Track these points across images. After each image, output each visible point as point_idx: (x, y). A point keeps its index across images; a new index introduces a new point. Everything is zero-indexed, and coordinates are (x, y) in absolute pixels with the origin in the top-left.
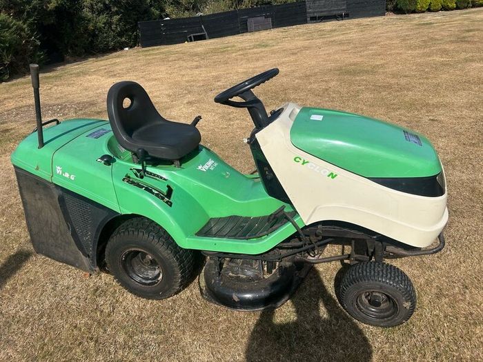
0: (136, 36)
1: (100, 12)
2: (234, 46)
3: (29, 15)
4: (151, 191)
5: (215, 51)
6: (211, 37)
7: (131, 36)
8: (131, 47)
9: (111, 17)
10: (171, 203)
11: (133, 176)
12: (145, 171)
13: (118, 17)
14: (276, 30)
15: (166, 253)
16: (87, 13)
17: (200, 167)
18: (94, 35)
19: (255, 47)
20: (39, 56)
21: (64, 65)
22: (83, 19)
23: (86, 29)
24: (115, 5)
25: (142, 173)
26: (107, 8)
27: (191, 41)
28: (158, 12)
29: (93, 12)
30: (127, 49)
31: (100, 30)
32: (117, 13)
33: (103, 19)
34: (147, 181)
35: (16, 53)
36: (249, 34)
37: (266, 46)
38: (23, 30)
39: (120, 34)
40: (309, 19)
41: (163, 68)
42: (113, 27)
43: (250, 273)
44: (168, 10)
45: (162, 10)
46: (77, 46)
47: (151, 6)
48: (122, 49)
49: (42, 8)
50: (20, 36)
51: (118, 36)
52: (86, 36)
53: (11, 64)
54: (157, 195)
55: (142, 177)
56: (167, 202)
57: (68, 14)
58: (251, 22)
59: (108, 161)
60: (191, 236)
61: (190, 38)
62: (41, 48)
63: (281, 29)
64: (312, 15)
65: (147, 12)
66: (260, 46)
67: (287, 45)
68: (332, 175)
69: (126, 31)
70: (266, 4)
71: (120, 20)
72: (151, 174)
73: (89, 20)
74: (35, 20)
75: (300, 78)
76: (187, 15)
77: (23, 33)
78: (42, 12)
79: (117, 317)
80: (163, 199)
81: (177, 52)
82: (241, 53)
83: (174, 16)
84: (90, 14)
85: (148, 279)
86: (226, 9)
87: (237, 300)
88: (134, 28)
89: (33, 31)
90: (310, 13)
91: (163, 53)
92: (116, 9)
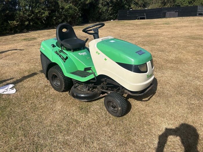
0: (117, 16)
1: (105, 6)
2: (154, 23)
3: (79, 5)
4: (61, 57)
5: (144, 24)
6: (147, 19)
7: (115, 15)
8: (114, 20)
9: (109, 8)
10: (65, 62)
11: (58, 51)
12: (62, 51)
13: (111, 8)
14: (178, 18)
15: (61, 77)
16: (100, 6)
17: (79, 53)
18: (101, 14)
19: (163, 24)
20: (80, 20)
21: (88, 24)
22: (98, 8)
23: (98, 11)
24: (111, 3)
25: (61, 51)
26: (108, 4)
27: (138, 19)
28: (128, 7)
29: (102, 6)
30: (112, 20)
31: (103, 12)
32: (111, 6)
33: (105, 8)
34: (61, 54)
35: (72, 18)
36: (165, 18)
37: (168, 24)
38: (76, 10)
39: (111, 15)
40: (198, 14)
41: (119, 29)
42: (109, 11)
43: (85, 90)
44: (132, 7)
45: (130, 6)
46: (94, 18)
47: (126, 4)
48: (110, 20)
49: (84, 3)
50: (75, 12)
51: (110, 15)
52: (98, 14)
53: (70, 21)
54: (62, 58)
55: (60, 52)
56: (64, 61)
57: (93, 6)
58: (168, 13)
59: (54, 46)
60: (69, 73)
61: (138, 18)
62: (81, 17)
63: (181, 18)
64: (200, 13)
65: (123, 6)
66: (166, 24)
67: (178, 25)
68: (106, 59)
69: (113, 13)
70: (177, 6)
71: (112, 9)
72: (63, 52)
73: (100, 8)
74: (81, 7)
75: (169, 38)
76: (140, 8)
77: (76, 11)
78: (84, 4)
79: (46, 93)
80: (63, 59)
81: (130, 23)
82: (155, 26)
83: (134, 9)
84: (101, 6)
85: (57, 85)
86: (158, 7)
87: (75, 95)
88: (117, 13)
89: (79, 11)
90: (199, 11)
91: (124, 23)
92: (111, 5)
